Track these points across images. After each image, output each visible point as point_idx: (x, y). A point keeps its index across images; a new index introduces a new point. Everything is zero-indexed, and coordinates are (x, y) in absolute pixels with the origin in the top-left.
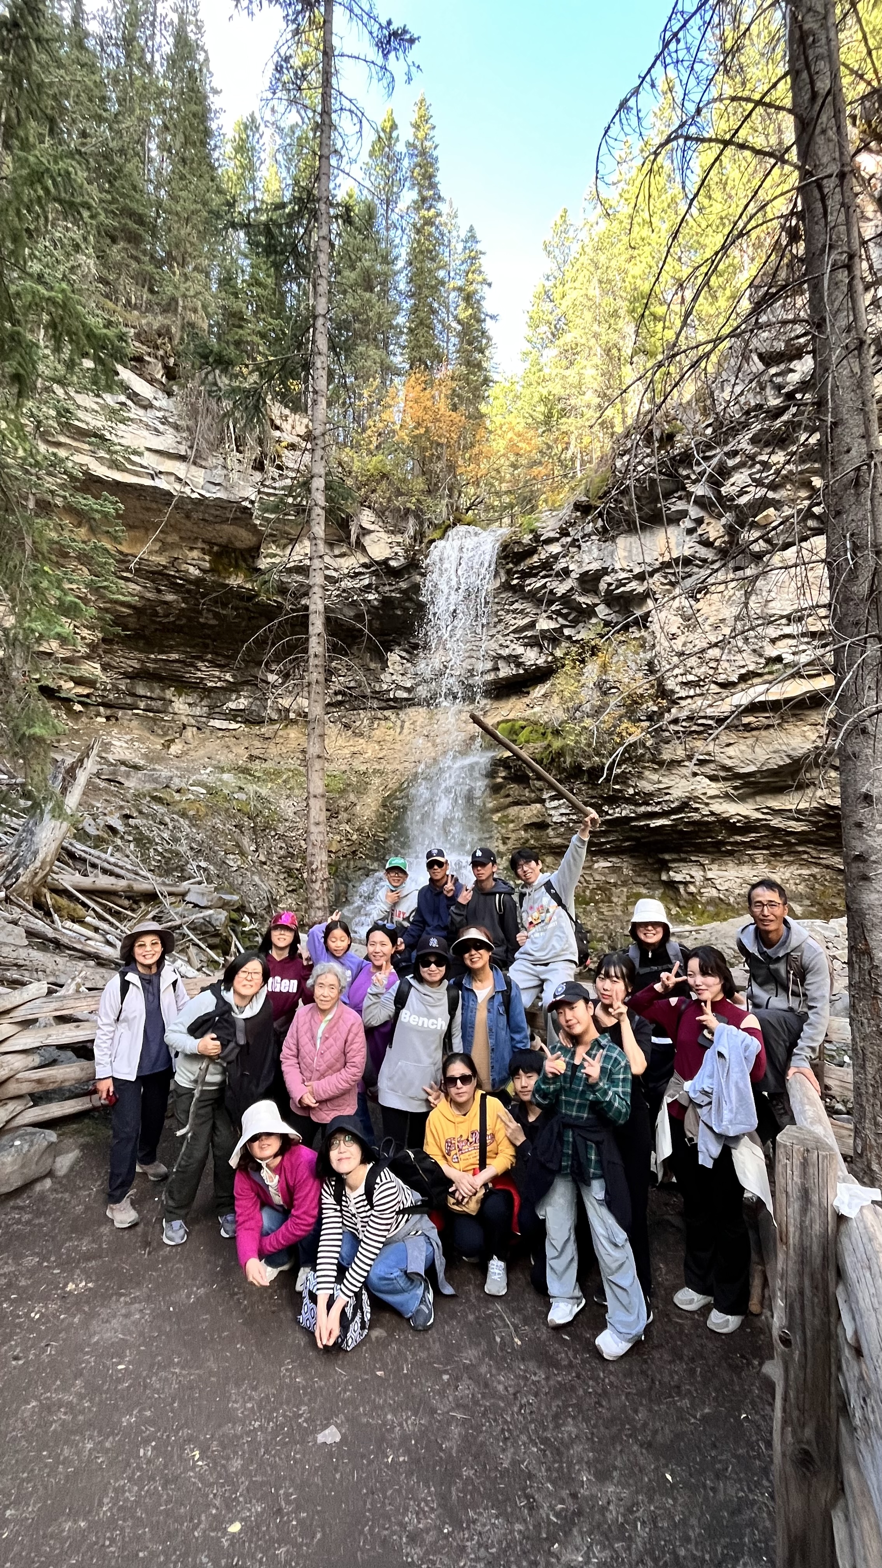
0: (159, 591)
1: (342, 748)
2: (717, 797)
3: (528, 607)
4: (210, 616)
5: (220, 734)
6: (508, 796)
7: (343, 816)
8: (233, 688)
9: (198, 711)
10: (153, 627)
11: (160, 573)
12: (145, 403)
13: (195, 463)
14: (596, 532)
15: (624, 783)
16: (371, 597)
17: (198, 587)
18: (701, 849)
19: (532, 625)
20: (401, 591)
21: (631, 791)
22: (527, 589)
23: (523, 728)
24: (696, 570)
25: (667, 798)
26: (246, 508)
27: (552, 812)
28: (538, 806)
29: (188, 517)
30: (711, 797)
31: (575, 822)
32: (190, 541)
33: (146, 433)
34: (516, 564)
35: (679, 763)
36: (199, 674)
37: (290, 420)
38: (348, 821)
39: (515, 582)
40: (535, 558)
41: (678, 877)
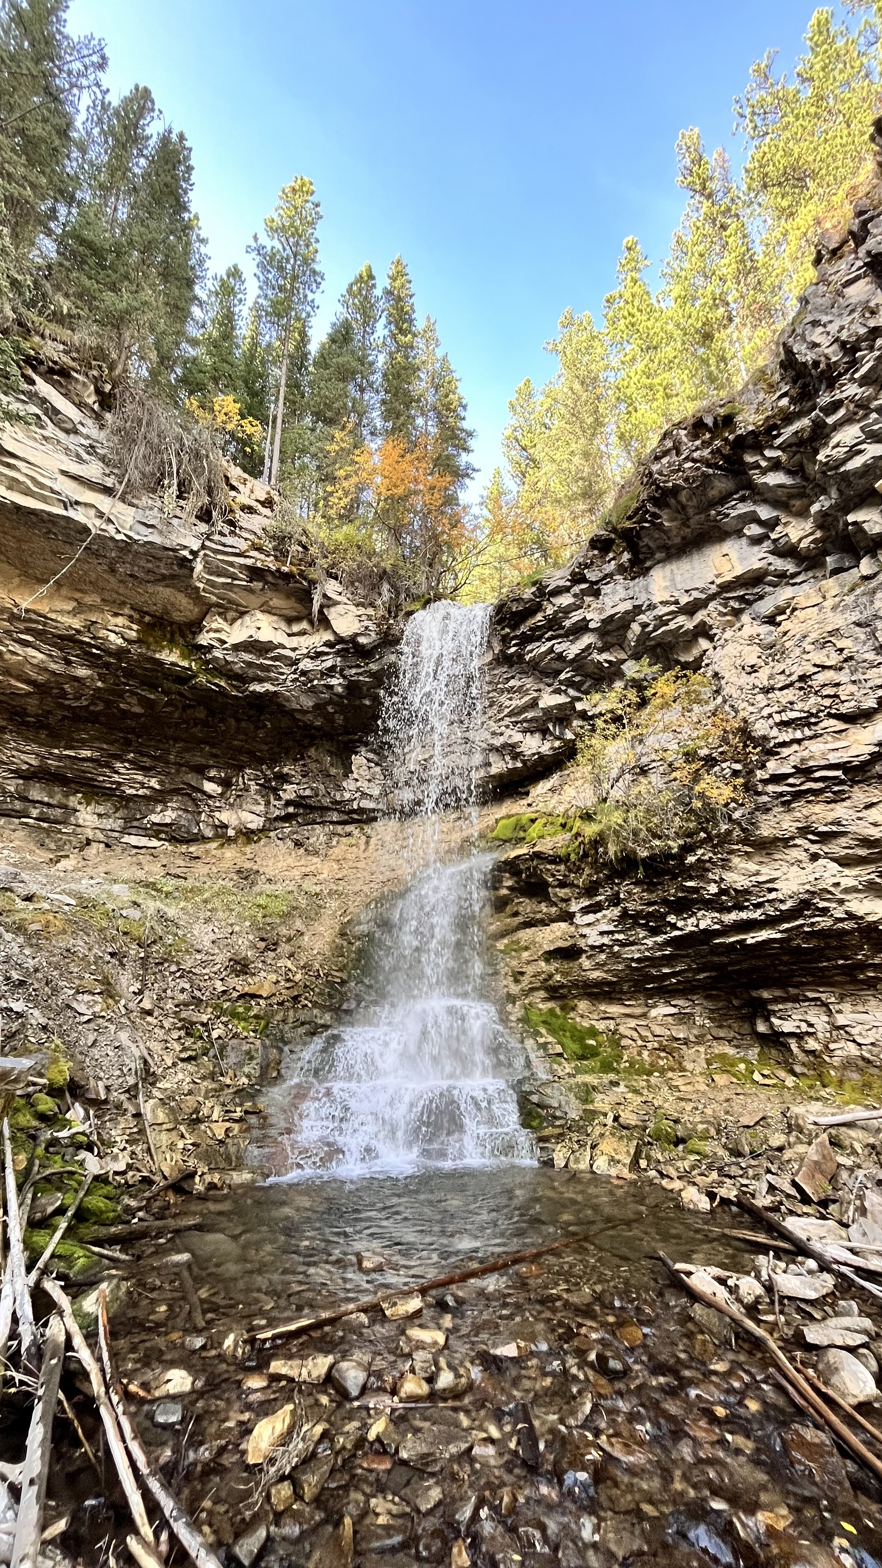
0: (68, 663)
1: (290, 868)
2: (854, 890)
3: (529, 682)
4: (134, 701)
5: (135, 851)
6: (516, 914)
7: (285, 948)
8: (159, 798)
9: (108, 824)
10: (60, 713)
11: (71, 639)
12: (69, 426)
13: (123, 499)
14: (621, 569)
15: (702, 877)
16: (334, 682)
17: (120, 660)
18: (823, 980)
19: (534, 704)
20: (371, 674)
21: (713, 889)
22: (527, 658)
23: (533, 821)
24: (768, 589)
25: (773, 896)
26: (185, 559)
27: (585, 931)
28: (563, 925)
29: (113, 571)
30: (846, 891)
31: (623, 945)
32: (116, 606)
33: (64, 458)
34: (514, 627)
35: (785, 842)
36: (116, 778)
37: (249, 485)
38: (291, 955)
39: (513, 650)
40: (539, 616)
41: (788, 1027)
